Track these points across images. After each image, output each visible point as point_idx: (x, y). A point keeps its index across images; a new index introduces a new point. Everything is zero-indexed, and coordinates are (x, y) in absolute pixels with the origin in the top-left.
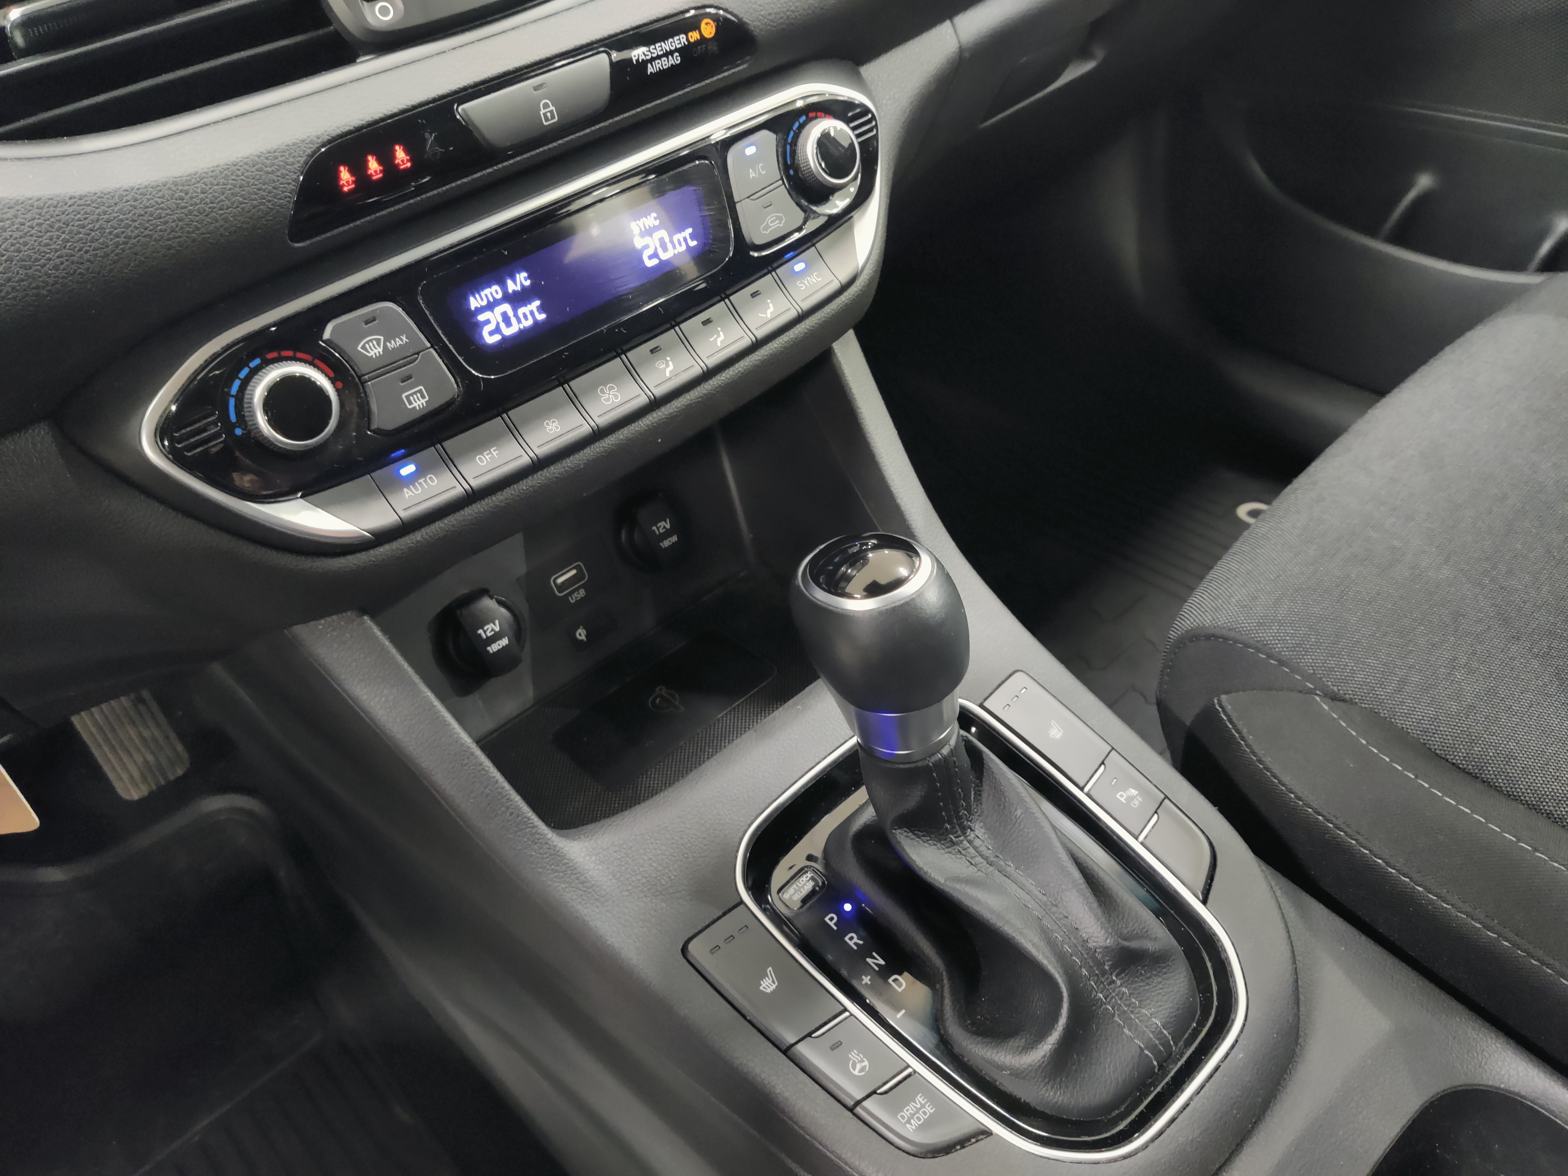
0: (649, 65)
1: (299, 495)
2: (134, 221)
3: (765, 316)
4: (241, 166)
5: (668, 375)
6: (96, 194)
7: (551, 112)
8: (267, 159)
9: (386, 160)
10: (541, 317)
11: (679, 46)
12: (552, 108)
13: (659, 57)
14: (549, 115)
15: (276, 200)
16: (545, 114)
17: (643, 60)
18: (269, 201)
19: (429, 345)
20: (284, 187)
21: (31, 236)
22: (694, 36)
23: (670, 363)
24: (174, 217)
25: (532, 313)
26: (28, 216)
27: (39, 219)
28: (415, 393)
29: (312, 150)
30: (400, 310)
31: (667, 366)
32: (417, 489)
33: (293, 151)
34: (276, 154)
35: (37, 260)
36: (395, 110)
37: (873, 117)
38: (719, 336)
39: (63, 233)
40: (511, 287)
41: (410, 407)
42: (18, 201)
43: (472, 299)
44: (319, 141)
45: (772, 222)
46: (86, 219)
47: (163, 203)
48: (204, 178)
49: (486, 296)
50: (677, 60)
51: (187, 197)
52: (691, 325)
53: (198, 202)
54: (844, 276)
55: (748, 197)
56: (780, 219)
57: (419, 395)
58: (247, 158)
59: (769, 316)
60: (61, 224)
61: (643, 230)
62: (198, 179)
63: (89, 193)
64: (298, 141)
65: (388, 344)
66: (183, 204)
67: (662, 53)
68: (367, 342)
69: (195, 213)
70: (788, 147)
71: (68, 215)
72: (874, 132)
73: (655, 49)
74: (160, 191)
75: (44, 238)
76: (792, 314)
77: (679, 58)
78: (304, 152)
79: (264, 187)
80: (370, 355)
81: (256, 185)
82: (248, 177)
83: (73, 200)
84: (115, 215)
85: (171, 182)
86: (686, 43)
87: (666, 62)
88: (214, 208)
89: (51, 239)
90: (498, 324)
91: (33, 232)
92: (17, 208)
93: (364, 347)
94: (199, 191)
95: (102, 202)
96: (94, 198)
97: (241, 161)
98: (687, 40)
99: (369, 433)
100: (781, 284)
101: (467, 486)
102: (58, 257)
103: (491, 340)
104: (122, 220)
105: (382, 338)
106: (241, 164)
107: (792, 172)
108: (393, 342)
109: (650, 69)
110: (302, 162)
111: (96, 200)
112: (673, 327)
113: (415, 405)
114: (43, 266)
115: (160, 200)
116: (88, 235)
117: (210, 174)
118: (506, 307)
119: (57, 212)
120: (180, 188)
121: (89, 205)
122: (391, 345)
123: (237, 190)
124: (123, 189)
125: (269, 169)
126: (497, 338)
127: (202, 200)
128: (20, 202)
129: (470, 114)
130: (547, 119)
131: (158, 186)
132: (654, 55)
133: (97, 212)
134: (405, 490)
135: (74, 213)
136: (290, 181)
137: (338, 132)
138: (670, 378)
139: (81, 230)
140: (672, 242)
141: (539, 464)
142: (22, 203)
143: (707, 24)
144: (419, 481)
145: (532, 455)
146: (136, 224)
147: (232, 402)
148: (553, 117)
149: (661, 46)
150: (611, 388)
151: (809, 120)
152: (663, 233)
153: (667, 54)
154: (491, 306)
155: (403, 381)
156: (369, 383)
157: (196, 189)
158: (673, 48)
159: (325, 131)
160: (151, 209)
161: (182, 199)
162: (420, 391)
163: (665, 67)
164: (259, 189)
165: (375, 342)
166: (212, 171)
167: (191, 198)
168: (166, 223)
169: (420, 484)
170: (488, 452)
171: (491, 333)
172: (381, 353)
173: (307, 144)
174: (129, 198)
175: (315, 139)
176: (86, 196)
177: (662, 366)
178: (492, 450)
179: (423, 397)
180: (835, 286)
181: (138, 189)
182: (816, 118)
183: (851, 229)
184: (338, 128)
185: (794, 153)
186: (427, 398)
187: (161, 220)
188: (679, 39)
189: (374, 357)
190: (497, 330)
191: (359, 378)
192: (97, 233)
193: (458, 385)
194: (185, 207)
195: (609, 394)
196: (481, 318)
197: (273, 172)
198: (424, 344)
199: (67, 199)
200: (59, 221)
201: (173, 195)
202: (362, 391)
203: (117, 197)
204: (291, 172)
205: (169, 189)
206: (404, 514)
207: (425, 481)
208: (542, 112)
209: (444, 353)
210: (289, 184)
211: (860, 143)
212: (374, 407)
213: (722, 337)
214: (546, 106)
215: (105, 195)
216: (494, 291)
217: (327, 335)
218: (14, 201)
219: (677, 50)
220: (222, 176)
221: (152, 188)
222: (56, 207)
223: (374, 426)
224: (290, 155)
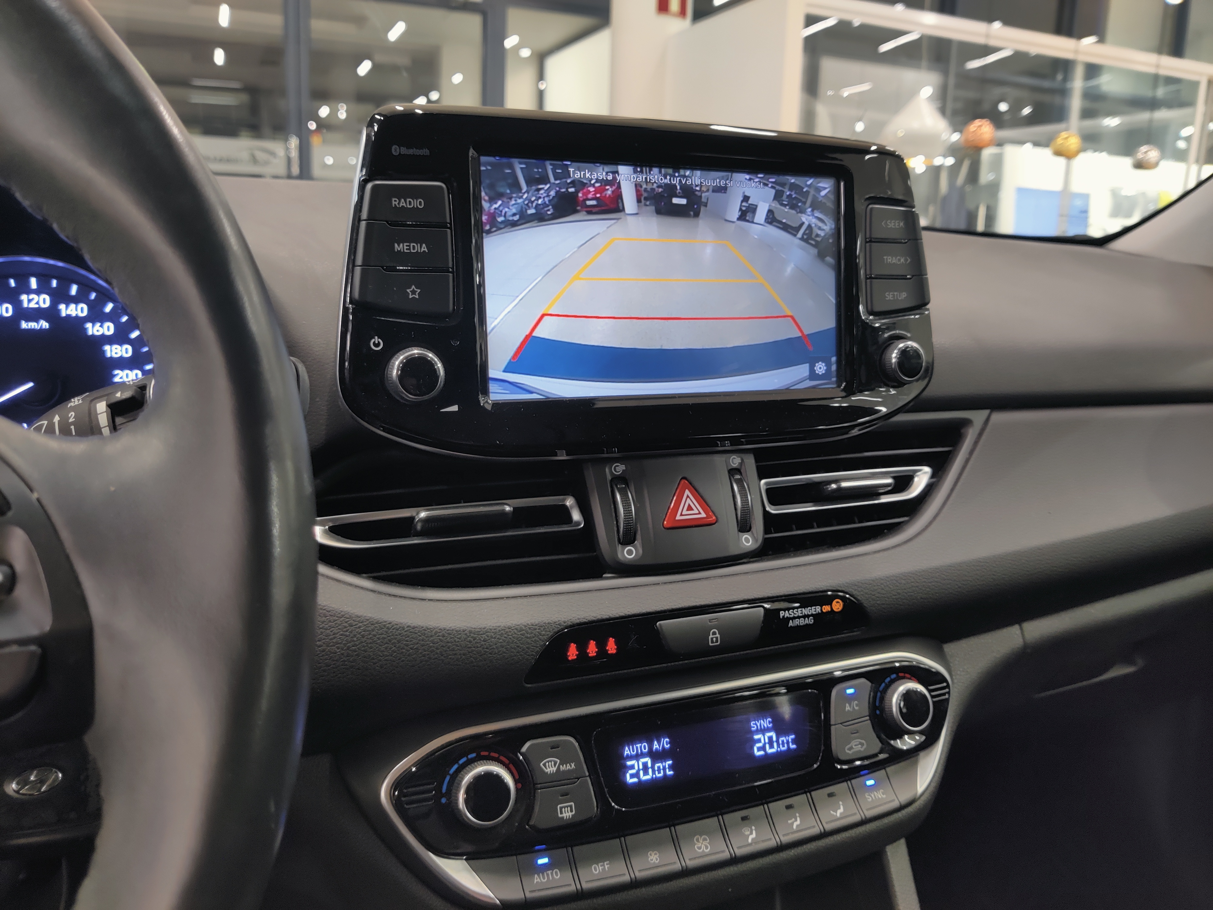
0: (791, 621)
1: (465, 857)
2: (437, 649)
3: (835, 814)
4: (512, 630)
5: (750, 841)
6: (423, 627)
7: (717, 638)
8: (530, 629)
9: (602, 646)
10: (670, 773)
11: (814, 613)
12: (718, 635)
13: (799, 617)
14: (714, 639)
15: (525, 655)
16: (712, 639)
17: (787, 617)
18: (521, 655)
19: (587, 774)
20: (533, 649)
21: (377, 644)
22: (826, 608)
23: (754, 832)
24: (462, 652)
25: (664, 769)
26: (380, 632)
27: (385, 635)
28: (567, 807)
29: (558, 629)
30: (577, 744)
31: (751, 833)
32: (544, 878)
33: (546, 627)
34: (536, 627)
35: (373, 659)
36: (617, 616)
37: (948, 686)
38: (796, 820)
39: (395, 646)
40: (656, 746)
41: (560, 815)
42: (379, 621)
43: (627, 748)
44: (565, 624)
45: (856, 745)
46: (411, 641)
47: (458, 642)
48: (488, 632)
49: (637, 748)
50: (811, 621)
51: (474, 642)
52: (777, 806)
53: (479, 646)
54: (904, 798)
55: (841, 724)
56: (862, 744)
57: (569, 808)
58: (519, 625)
59: (838, 815)
60: (396, 641)
61: (759, 727)
62: (484, 632)
63: (419, 626)
64: (551, 622)
65: (561, 766)
66: (470, 646)
67: (801, 615)
68: (548, 762)
69: (475, 652)
70: (879, 694)
71: (402, 636)
72: (947, 696)
73: (798, 611)
74: (460, 634)
75: (383, 647)
76: (857, 818)
77: (812, 620)
78: (553, 629)
79: (521, 646)
80: (546, 771)
81: (517, 643)
82: (514, 637)
83: (408, 628)
84: (428, 642)
85: (468, 630)
86: (820, 612)
87: (803, 621)
88: (487, 652)
89: (386, 648)
90: (639, 770)
91: (379, 641)
92: (376, 625)
93: (544, 765)
94: (482, 639)
95: (424, 633)
96: (421, 629)
97: (514, 627)
98: (821, 610)
99: (527, 827)
100: (853, 793)
101: (579, 887)
102: (386, 660)
103: (630, 780)
104: (431, 647)
105: (558, 761)
106: (513, 628)
107: (878, 712)
108: (565, 765)
109: (791, 624)
110: (549, 635)
111: (422, 631)
112: (763, 804)
113: (564, 815)
114: (374, 664)
115: (457, 640)
116: (408, 651)
117: (493, 631)
118: (648, 760)
119: (397, 633)
120: (472, 635)
121: (416, 633)
122: (562, 768)
123: (505, 644)
124: (439, 628)
125: (529, 635)
126: (635, 780)
127: (482, 645)
128: (379, 622)
129: (664, 628)
130: (712, 642)
131: (460, 631)
132: (795, 615)
133: (419, 639)
134: (536, 876)
135: (406, 636)
136: (538, 645)
137: (578, 621)
138: (751, 844)
139: (405, 647)
140: (777, 741)
141: (635, 884)
142: (380, 623)
143: (837, 602)
144: (547, 872)
145: (633, 876)
146: (438, 651)
147: (448, 778)
148: (717, 641)
149: (802, 611)
150: (705, 840)
151: (899, 678)
152: (773, 734)
153: (805, 616)
154: (637, 757)
155: (562, 796)
156: (539, 790)
157: (481, 638)
158: (810, 613)
159: (570, 620)
160: (450, 644)
161: (470, 642)
162: (571, 807)
163: (801, 624)
164: (518, 647)
165: (553, 763)
166: (495, 629)
167: (476, 643)
168: (455, 654)
169: (548, 875)
170: (602, 863)
171: (632, 776)
172: (555, 771)
173: (556, 625)
174: (440, 634)
175: (563, 623)
176: (417, 627)
177: (747, 833)
178: (605, 863)
179: (571, 811)
180: (895, 804)
181: (448, 630)
182: (903, 678)
183: (916, 763)
184: (579, 619)
185: (882, 699)
186: (574, 813)
187: (453, 652)
188: (815, 609)
189: (549, 773)
190: (637, 775)
191: (535, 784)
192: (414, 651)
193: (597, 809)
194: (471, 647)
195: (702, 844)
196: (629, 763)
197: (530, 638)
198: (585, 773)
199: (406, 626)
200: (396, 639)
201: (466, 638)
202: (532, 794)
203: (434, 632)
204: (540, 640)
205: (466, 634)
206: (529, 895)
207: (552, 874)
208: (711, 636)
209: (596, 784)
210: (537, 647)
211: (934, 703)
212: (537, 808)
213: (798, 822)
214: (714, 633)
215: (428, 629)
216: (643, 747)
217: (524, 749)
218: (376, 621)
219: (812, 615)
220: (500, 633)
221: (456, 631)
222: (397, 630)
223: (532, 823)
224: (544, 629)
